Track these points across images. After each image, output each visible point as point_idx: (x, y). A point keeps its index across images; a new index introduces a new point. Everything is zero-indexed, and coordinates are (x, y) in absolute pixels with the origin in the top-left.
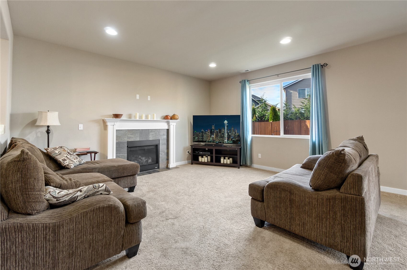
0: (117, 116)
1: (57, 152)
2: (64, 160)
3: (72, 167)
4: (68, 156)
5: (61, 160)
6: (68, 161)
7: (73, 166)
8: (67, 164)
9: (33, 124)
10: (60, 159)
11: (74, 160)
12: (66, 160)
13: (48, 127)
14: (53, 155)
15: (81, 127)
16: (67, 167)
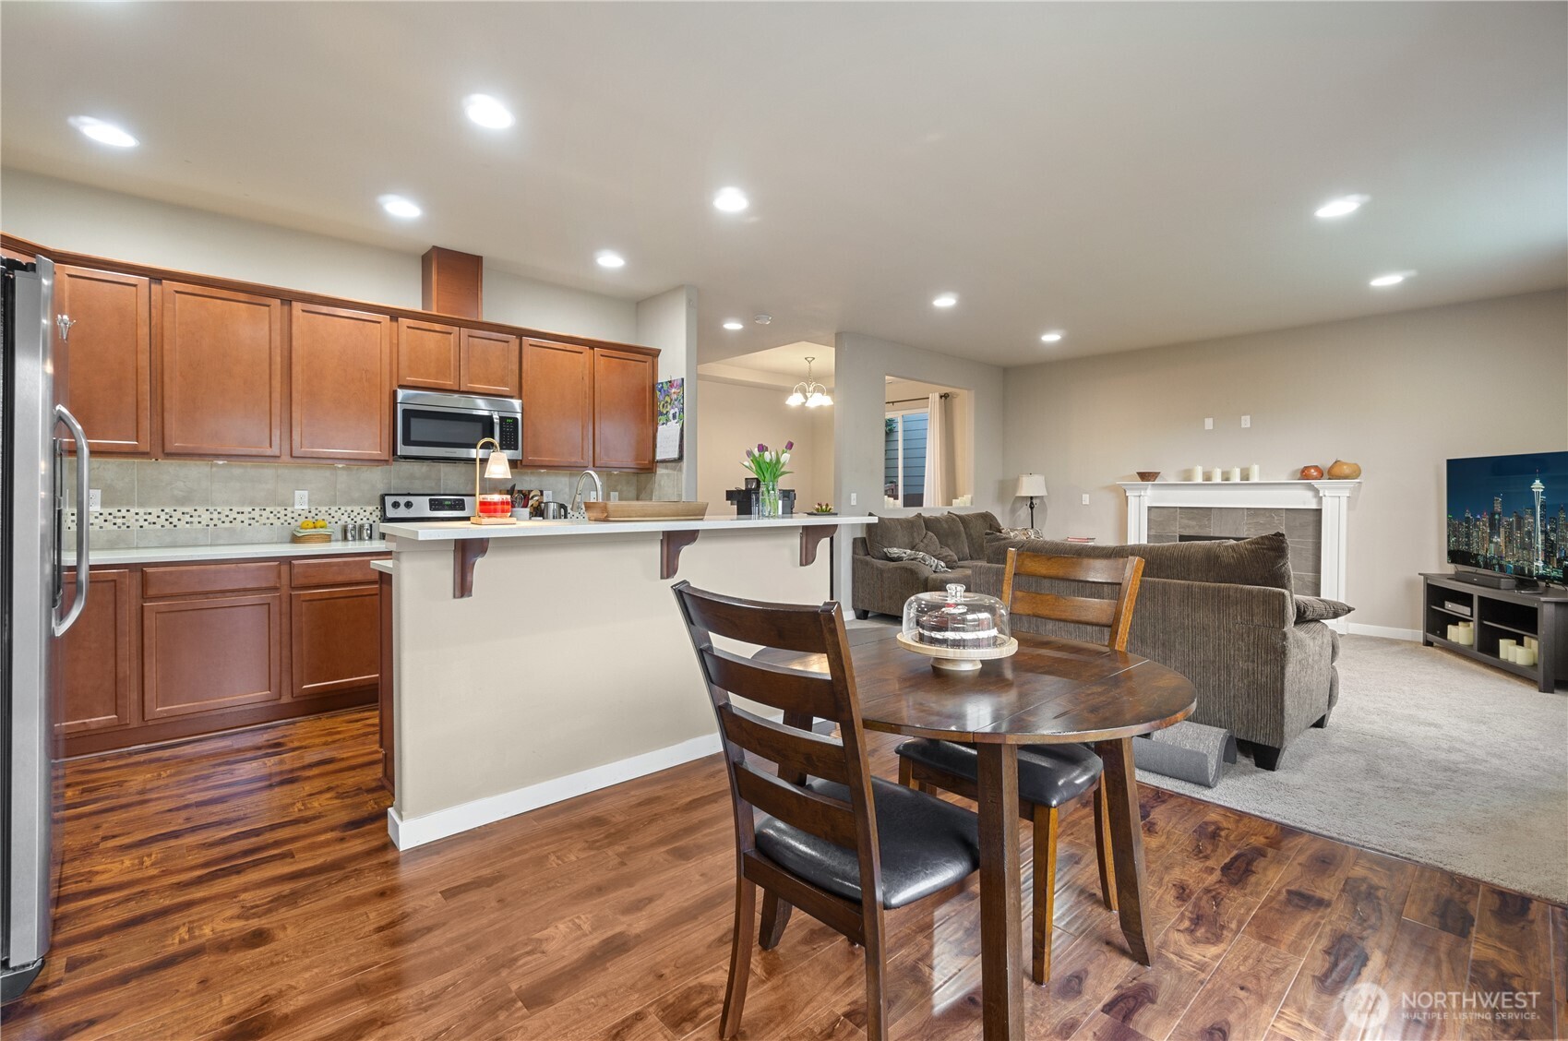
0: (1144, 476)
13: (1032, 498)
15: (1086, 499)
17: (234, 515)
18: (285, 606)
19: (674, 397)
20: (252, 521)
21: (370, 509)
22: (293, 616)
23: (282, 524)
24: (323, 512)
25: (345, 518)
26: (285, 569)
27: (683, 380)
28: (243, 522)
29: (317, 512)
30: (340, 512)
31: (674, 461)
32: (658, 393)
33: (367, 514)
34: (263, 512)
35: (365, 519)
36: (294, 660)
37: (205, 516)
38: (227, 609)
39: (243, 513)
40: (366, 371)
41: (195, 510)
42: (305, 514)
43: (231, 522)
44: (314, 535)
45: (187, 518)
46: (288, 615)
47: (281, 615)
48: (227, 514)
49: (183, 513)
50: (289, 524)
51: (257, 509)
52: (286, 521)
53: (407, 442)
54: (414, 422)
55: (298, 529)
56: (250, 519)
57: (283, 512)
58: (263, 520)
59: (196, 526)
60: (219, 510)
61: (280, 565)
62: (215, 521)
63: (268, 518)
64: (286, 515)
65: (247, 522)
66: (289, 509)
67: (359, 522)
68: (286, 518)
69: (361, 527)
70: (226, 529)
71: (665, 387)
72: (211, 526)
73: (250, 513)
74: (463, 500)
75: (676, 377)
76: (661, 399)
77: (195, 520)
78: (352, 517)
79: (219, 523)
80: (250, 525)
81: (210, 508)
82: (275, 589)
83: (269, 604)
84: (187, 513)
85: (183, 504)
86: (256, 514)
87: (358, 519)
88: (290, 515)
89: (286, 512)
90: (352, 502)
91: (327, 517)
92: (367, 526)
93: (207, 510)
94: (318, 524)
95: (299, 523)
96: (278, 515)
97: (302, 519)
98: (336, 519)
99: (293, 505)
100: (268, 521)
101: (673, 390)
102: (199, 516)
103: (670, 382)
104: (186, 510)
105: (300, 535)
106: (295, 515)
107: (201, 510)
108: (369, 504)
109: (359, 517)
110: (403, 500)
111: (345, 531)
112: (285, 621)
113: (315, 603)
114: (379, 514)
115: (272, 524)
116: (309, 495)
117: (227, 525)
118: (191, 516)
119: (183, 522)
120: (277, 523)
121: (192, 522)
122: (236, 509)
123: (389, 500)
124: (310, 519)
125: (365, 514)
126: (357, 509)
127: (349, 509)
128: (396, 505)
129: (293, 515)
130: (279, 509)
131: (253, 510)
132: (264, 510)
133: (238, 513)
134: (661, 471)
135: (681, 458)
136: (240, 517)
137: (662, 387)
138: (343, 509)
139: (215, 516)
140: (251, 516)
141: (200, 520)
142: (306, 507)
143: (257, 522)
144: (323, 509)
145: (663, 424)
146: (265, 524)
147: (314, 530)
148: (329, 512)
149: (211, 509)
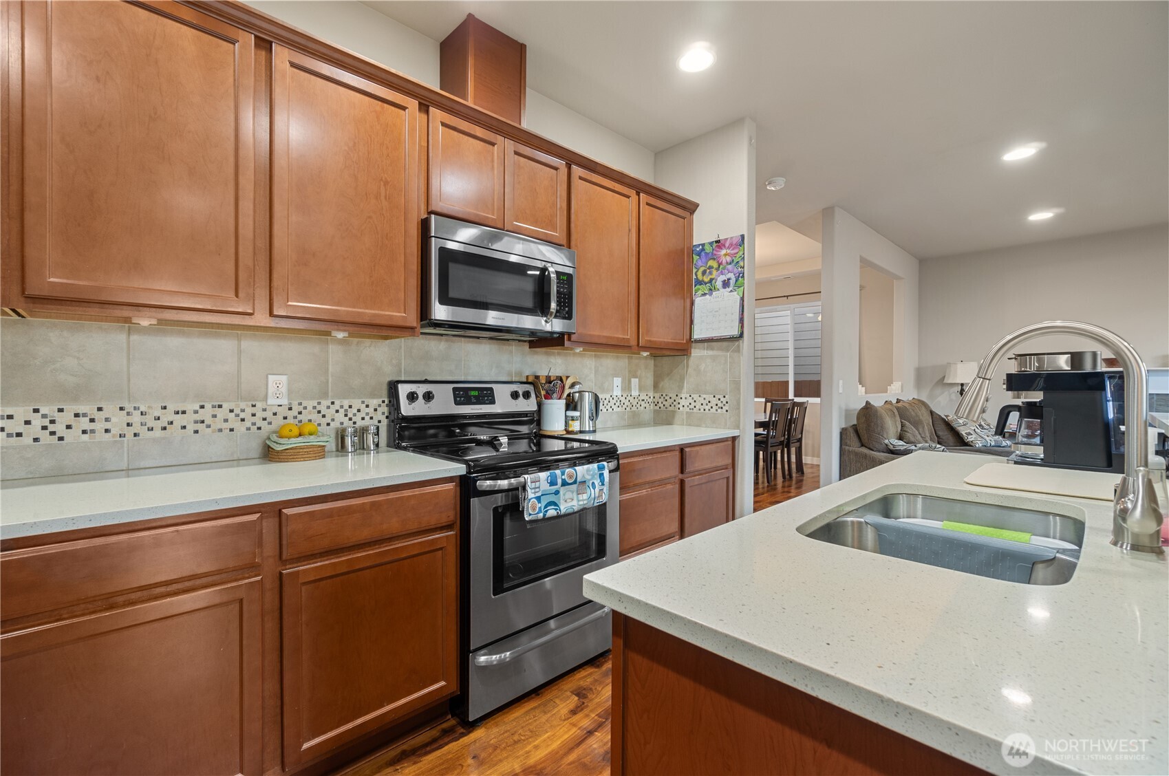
1: (961, 421)
2: (969, 434)
3: (977, 446)
4: (977, 430)
5: (963, 433)
6: (974, 436)
7: (980, 445)
8: (971, 440)
9: (942, 383)
10: (963, 431)
11: (986, 437)
12: (972, 435)
13: (962, 385)
14: (954, 425)
16: (971, 443)
17: (168, 416)
18: (271, 598)
19: (724, 260)
20: (200, 427)
21: (374, 402)
22: (285, 616)
23: (248, 429)
24: (310, 408)
25: (340, 417)
26: (269, 526)
27: (743, 237)
28: (184, 427)
29: (301, 408)
30: (334, 408)
31: (732, 339)
32: (696, 257)
33: (371, 410)
34: (217, 411)
35: (367, 418)
36: (287, 699)
37: (118, 420)
38: (156, 625)
39: (184, 412)
40: (386, 183)
41: (100, 409)
42: (283, 412)
43: (165, 428)
44: (301, 448)
45: (84, 423)
46: (277, 614)
47: (263, 616)
48: (157, 414)
49: (77, 415)
50: (259, 428)
51: (208, 406)
52: (254, 424)
53: (444, 300)
54: (455, 270)
55: (274, 438)
56: (196, 422)
57: (250, 410)
58: (218, 423)
59: (101, 436)
60: (143, 409)
61: (261, 518)
62: (136, 428)
63: (226, 421)
64: (254, 415)
65: (191, 427)
66: (260, 405)
67: (360, 423)
68: (254, 419)
69: (364, 430)
70: (155, 440)
71: (708, 249)
72: (130, 436)
73: (196, 412)
74: (491, 389)
75: (729, 232)
76: (700, 263)
77: (99, 426)
78: (350, 415)
79: (143, 431)
80: (196, 432)
81: (126, 405)
82: (253, 568)
83: (241, 601)
84: (85, 415)
85: (75, 399)
86: (206, 414)
87: (357, 419)
88: (260, 414)
89: (254, 410)
90: (349, 392)
91: (316, 417)
92: (373, 430)
93: (121, 409)
94: (306, 430)
95: (273, 427)
96: (242, 415)
97: (278, 421)
98: (328, 420)
99: (266, 398)
100: (225, 425)
101: (723, 252)
102: (107, 420)
103: (717, 242)
104: (81, 409)
105: (279, 448)
106: (268, 414)
107: (110, 409)
108: (373, 395)
109: (360, 415)
110: (421, 390)
111: (341, 437)
112: (271, 625)
113: (322, 583)
114: (386, 410)
115: (232, 430)
116: (289, 384)
117: (158, 433)
118: (92, 420)
119: (76, 431)
120: (241, 428)
121: (93, 431)
122: (172, 407)
123: (404, 390)
124: (290, 420)
125: (367, 410)
126: (357, 404)
127: (346, 403)
128: (412, 397)
129: (264, 415)
130: (243, 405)
131: (202, 407)
132: (220, 406)
133: (177, 413)
134: (697, 352)
135: (741, 335)
136: (179, 420)
137: (703, 250)
138: (338, 403)
139: (136, 418)
140: (198, 417)
141: (108, 426)
142: (285, 402)
143: (208, 426)
144: (310, 404)
145: (704, 294)
146: (220, 430)
147: (300, 439)
148: (319, 408)
149: (129, 407)
